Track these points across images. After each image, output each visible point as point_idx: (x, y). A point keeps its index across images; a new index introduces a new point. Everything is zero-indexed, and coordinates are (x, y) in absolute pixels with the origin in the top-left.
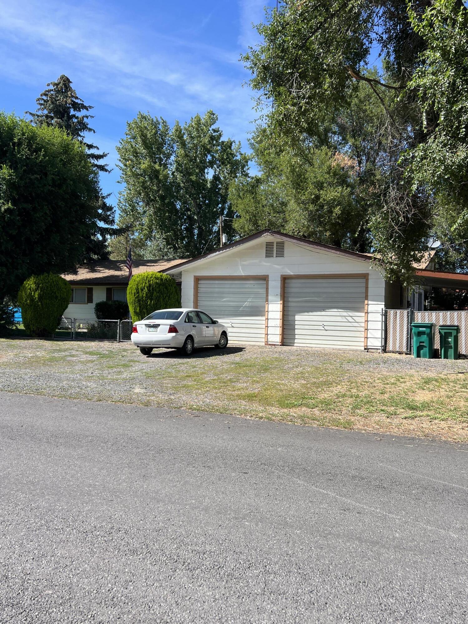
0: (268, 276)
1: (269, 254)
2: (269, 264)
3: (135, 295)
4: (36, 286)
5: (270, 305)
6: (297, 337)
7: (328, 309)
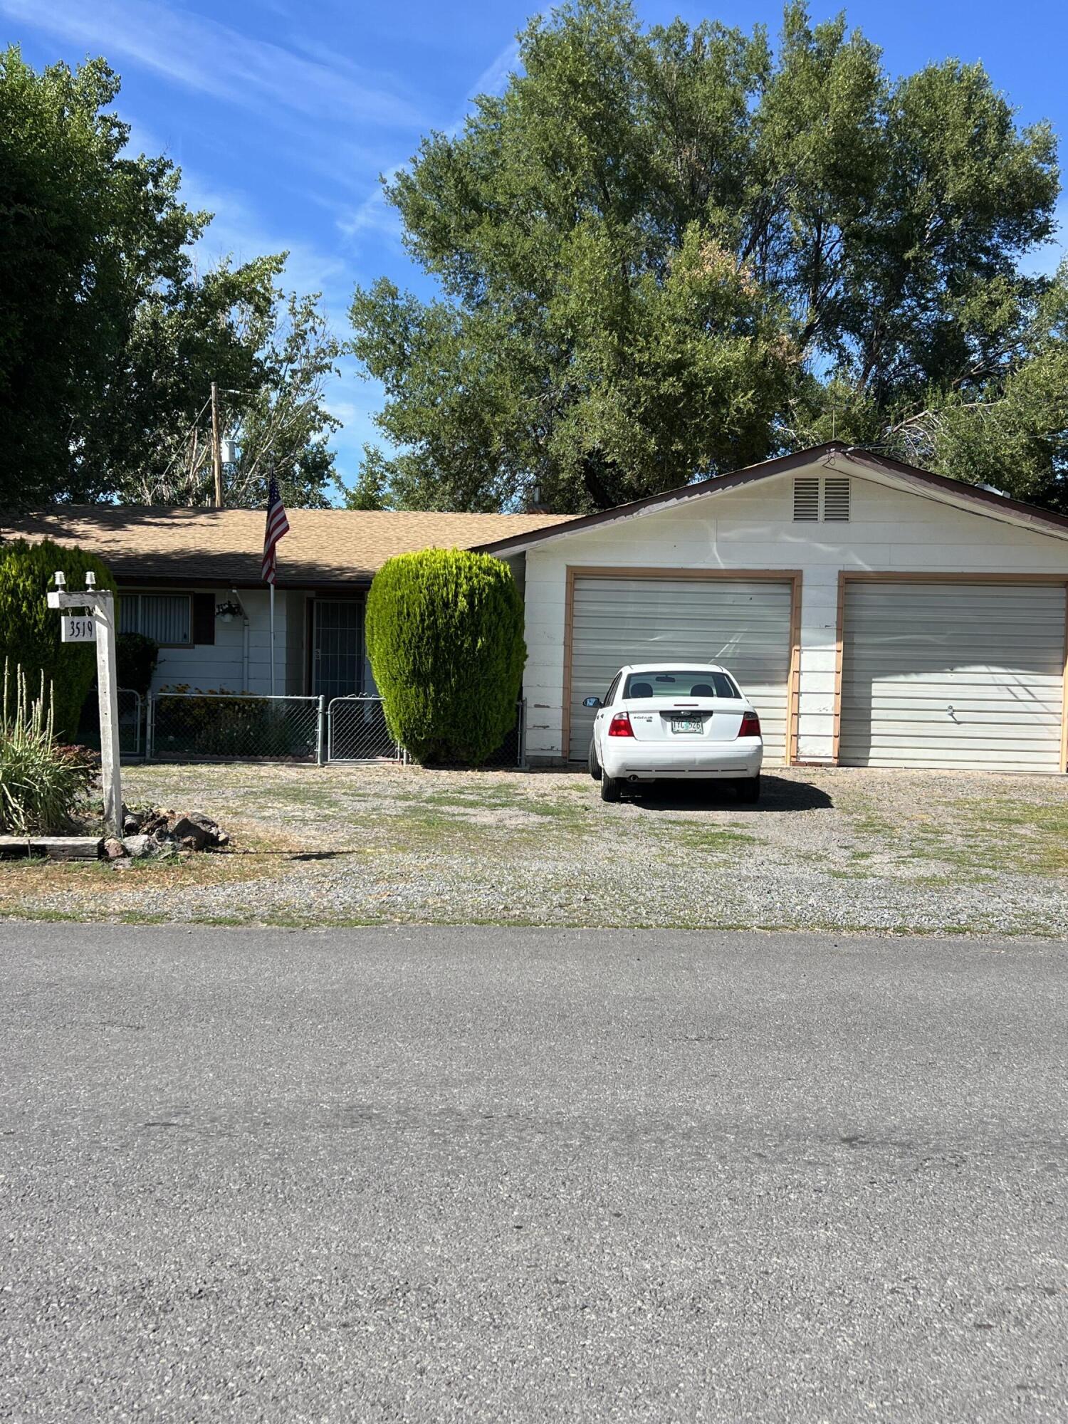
0: (800, 572)
1: (804, 511)
2: (802, 540)
3: (423, 621)
4: (34, 582)
5: (804, 655)
6: (874, 741)
7: (962, 666)
